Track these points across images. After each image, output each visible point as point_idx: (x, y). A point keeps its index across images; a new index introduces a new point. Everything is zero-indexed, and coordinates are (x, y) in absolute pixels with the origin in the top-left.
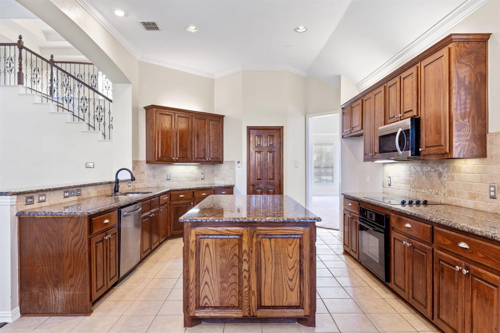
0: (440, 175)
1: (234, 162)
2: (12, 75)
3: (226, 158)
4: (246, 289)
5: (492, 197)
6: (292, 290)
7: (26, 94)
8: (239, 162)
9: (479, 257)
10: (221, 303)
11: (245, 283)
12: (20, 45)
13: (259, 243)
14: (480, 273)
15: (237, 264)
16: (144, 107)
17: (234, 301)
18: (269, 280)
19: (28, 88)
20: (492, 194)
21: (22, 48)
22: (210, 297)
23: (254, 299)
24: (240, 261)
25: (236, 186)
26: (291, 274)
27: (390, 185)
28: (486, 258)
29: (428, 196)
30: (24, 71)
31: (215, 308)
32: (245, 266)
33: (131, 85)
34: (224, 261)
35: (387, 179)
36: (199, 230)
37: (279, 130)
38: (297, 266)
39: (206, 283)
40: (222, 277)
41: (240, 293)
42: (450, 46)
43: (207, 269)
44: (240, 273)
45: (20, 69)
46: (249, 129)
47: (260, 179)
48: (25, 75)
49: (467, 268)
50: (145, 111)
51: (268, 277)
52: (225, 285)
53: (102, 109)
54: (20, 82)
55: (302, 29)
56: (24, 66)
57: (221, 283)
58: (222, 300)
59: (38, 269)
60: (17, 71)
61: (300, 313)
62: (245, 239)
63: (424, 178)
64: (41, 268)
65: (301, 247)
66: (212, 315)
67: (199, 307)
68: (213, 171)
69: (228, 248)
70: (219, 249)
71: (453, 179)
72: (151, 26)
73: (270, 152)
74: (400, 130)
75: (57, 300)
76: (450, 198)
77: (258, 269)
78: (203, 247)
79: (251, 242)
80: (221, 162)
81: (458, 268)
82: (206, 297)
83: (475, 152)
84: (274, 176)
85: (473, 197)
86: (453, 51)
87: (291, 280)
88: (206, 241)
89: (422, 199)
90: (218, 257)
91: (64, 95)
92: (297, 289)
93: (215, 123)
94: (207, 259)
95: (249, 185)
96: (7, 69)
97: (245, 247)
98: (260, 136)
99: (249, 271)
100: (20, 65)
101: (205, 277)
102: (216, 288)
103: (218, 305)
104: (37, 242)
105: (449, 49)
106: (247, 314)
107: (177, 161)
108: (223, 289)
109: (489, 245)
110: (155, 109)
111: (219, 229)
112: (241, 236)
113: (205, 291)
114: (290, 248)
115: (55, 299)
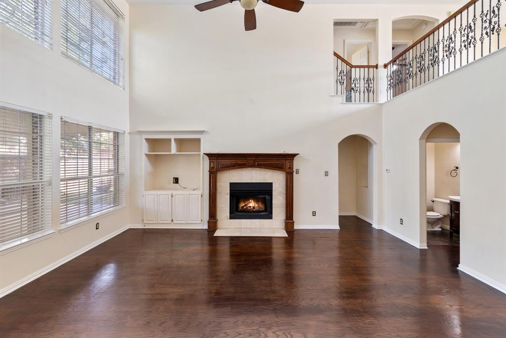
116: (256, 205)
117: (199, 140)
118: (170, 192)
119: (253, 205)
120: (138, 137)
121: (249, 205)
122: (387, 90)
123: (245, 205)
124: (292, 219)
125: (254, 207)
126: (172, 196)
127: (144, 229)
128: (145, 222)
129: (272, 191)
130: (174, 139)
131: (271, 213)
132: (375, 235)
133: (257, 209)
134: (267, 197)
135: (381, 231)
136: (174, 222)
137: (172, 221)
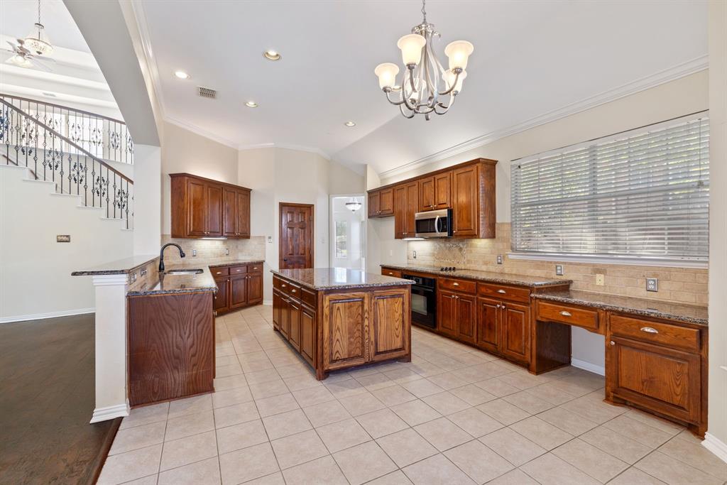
0: (461, 249)
1: (264, 237)
3: (252, 234)
4: (367, 341)
5: (499, 263)
6: (398, 337)
8: (270, 238)
9: (513, 297)
10: (349, 355)
11: (366, 336)
13: (376, 303)
14: (513, 306)
15: (360, 322)
16: (170, 175)
17: (358, 352)
18: (383, 331)
20: (499, 261)
22: (340, 351)
23: (372, 348)
24: (363, 320)
25: (266, 261)
26: (397, 324)
27: (415, 257)
28: (517, 296)
29: (450, 264)
31: (344, 359)
32: (366, 322)
33: (160, 148)
34: (351, 320)
35: (412, 253)
36: (332, 296)
37: (310, 208)
38: (401, 318)
39: (338, 340)
40: (349, 333)
41: (363, 345)
42: (477, 165)
43: (338, 329)
44: (363, 328)
46: (282, 205)
47: (292, 254)
49: (504, 305)
50: (170, 178)
51: (382, 330)
52: (352, 340)
53: (82, 167)
55: (351, 124)
57: (349, 338)
58: (349, 352)
59: (154, 353)
61: (403, 353)
62: (366, 301)
63: (447, 251)
64: (157, 351)
65: (403, 303)
66: (342, 365)
67: (333, 361)
68: (237, 247)
69: (354, 309)
70: (347, 311)
71: (471, 252)
72: (207, 93)
73: (302, 228)
74: (438, 217)
75: (177, 382)
76: (468, 265)
77: (375, 324)
78: (335, 311)
79: (371, 303)
80: (248, 237)
81: (498, 306)
82: (338, 352)
83: (490, 235)
84: (305, 252)
85: (486, 263)
86: (480, 168)
87: (397, 329)
88: (337, 305)
89: (448, 267)
90: (347, 318)
92: (400, 336)
93: (243, 196)
94: (338, 321)
95: (281, 260)
97: (366, 307)
98: (291, 213)
99: (368, 326)
101: (337, 335)
102: (346, 343)
103: (347, 357)
104: (152, 324)
105: (477, 167)
106: (367, 361)
107: (208, 236)
108: (351, 343)
109: (519, 289)
110: (186, 178)
111: (347, 294)
112: (363, 298)
113: (337, 347)
114: (396, 305)
115: (175, 382)
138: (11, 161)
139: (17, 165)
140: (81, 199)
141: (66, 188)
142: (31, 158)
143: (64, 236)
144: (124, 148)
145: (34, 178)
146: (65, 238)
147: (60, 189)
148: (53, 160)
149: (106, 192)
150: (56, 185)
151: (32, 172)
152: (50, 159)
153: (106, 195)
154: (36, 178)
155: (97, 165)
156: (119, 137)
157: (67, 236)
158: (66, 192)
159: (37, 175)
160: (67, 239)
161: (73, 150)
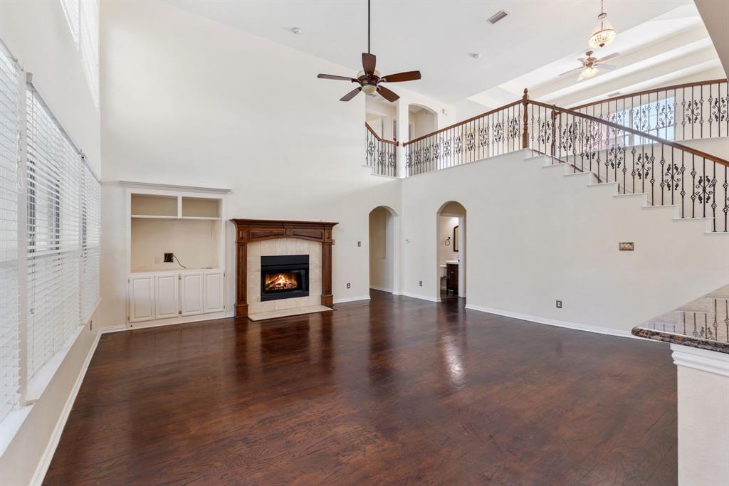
2: (517, 139)
7: (533, 158)
12: (526, 101)
19: (535, 151)
21: (528, 103)
30: (529, 131)
45: (526, 129)
48: (530, 135)
53: (648, 158)
54: (525, 145)
56: (529, 126)
60: (522, 132)
91: (585, 148)
96: (510, 134)
100: (526, 124)
116: (288, 282)
117: (216, 203)
118: (176, 273)
119: (284, 282)
120: (119, 190)
121: (277, 283)
122: (406, 168)
123: (272, 283)
124: (331, 293)
125: (285, 285)
126: (180, 279)
127: (131, 331)
128: (132, 319)
129: (308, 264)
130: (183, 198)
131: (307, 289)
132: (396, 300)
133: (289, 286)
134: (303, 272)
135: (400, 296)
136: (184, 314)
137: (180, 313)
138: (578, 169)
139: (582, 171)
140: (645, 199)
141: (629, 187)
142: (594, 162)
143: (627, 243)
144: (706, 117)
145: (597, 180)
146: (627, 246)
147: (622, 189)
148: (615, 158)
149: (680, 183)
150: (619, 185)
151: (595, 175)
152: (612, 157)
153: (680, 188)
154: (599, 181)
155: (668, 149)
156: (699, 105)
157: (631, 244)
158: (630, 192)
159: (600, 178)
160: (631, 247)
161: (638, 140)
